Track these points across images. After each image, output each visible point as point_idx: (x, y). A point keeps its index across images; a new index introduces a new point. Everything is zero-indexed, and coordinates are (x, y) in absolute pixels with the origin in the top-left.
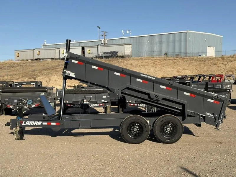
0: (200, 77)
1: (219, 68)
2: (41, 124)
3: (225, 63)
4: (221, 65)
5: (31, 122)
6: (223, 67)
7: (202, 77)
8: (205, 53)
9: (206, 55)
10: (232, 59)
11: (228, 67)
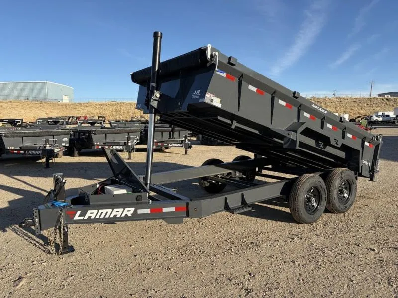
0: (69, 118)
1: (79, 112)
2: (132, 212)
3: (83, 108)
4: (79, 109)
5: (101, 211)
6: (82, 111)
7: (71, 118)
8: (62, 100)
9: (62, 101)
10: (88, 105)
11: (85, 111)
